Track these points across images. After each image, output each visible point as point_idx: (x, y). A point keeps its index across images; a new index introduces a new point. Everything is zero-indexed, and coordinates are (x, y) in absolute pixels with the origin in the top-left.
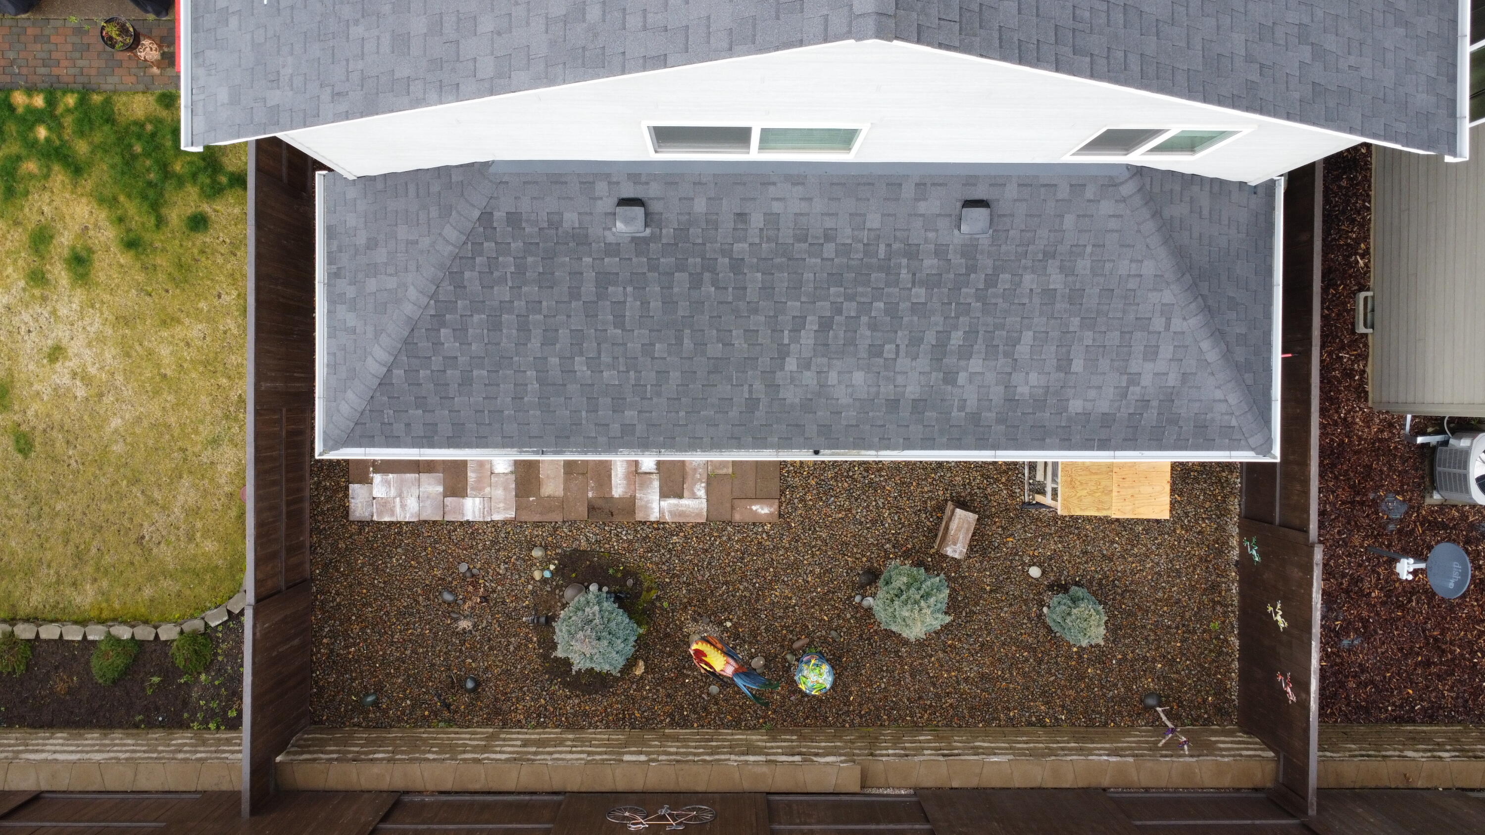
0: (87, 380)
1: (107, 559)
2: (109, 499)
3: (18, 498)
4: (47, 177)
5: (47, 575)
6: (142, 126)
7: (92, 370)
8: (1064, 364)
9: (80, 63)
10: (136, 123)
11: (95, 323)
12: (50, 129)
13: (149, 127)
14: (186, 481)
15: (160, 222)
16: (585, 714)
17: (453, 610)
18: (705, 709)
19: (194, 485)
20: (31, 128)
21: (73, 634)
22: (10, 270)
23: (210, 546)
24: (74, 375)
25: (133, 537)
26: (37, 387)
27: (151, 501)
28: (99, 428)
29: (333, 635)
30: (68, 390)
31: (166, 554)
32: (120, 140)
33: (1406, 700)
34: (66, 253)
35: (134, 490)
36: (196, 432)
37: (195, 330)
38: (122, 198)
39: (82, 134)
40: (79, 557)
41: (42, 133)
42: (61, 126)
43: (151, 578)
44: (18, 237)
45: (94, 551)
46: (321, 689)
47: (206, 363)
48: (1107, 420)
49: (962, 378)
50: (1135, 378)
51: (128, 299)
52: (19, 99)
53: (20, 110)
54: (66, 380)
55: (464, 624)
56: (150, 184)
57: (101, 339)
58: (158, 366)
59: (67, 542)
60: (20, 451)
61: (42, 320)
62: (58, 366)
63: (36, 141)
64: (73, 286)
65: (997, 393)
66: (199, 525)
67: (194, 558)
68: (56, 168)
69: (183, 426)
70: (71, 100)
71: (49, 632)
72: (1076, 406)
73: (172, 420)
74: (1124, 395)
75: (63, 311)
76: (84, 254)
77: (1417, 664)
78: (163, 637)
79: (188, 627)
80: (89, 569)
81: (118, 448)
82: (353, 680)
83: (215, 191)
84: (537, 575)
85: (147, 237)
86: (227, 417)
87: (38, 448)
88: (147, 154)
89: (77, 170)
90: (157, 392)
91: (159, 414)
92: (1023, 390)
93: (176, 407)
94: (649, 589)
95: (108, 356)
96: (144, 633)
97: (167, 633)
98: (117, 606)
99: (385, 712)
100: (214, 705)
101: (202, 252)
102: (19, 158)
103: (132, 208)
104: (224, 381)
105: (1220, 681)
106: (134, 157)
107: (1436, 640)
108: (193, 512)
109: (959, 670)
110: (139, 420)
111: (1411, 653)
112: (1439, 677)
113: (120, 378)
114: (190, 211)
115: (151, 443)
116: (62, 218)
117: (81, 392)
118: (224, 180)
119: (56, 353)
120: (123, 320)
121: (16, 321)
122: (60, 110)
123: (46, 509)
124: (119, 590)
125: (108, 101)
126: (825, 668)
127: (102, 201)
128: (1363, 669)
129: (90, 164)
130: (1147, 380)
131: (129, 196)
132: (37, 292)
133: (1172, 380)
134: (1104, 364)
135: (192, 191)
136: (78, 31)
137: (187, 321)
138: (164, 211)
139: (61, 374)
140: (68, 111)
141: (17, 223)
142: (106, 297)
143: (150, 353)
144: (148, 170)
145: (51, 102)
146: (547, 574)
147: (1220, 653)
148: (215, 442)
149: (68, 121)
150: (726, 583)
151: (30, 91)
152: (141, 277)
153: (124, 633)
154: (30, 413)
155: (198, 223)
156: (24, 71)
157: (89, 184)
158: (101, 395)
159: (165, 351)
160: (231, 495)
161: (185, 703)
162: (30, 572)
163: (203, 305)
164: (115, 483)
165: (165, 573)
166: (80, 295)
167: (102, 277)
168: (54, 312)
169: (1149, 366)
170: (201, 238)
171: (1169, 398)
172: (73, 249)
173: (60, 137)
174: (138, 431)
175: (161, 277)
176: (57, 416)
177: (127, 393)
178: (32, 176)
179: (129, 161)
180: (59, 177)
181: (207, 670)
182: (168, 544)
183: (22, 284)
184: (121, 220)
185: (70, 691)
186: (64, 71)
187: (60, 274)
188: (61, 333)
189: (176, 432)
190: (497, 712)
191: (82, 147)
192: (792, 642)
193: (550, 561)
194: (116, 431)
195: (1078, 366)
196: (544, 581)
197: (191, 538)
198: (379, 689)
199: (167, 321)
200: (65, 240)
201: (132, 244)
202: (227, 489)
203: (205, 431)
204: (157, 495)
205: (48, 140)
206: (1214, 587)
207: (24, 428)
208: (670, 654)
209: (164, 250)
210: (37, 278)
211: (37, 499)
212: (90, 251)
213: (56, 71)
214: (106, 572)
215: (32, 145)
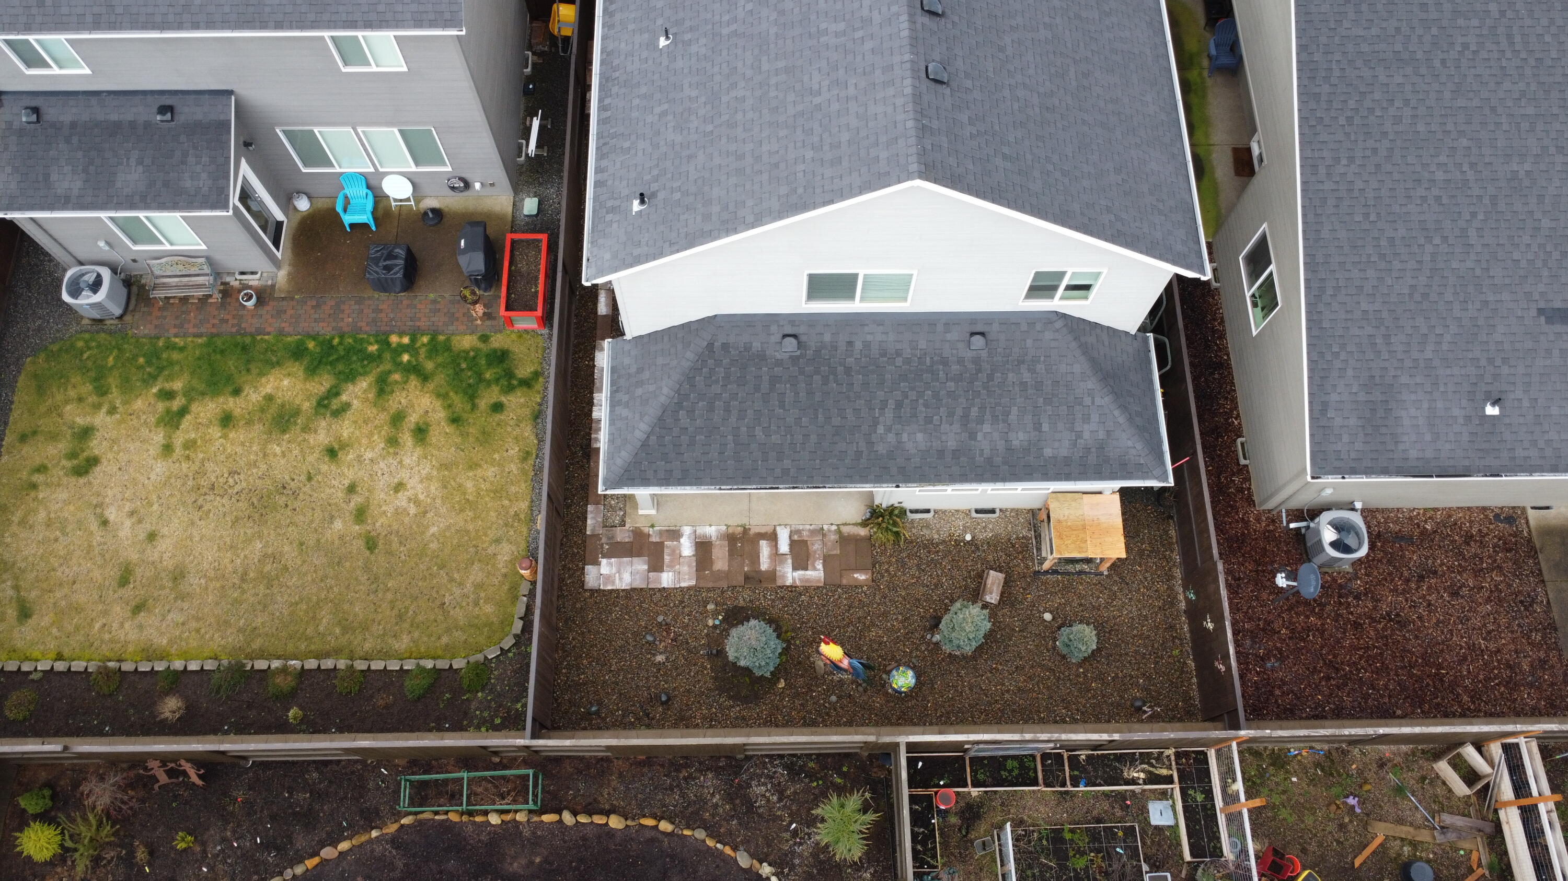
0: (417, 502)
1: (420, 618)
2: (424, 579)
3: (364, 579)
4: (406, 382)
5: (377, 629)
6: (467, 352)
7: (421, 497)
8: (1038, 427)
9: (433, 319)
10: (464, 351)
11: (426, 468)
12: (411, 356)
13: (472, 354)
14: (476, 566)
15: (474, 407)
16: (744, 718)
17: (652, 648)
18: (828, 714)
19: (481, 569)
20: (400, 354)
21: (394, 666)
22: (376, 437)
23: (489, 609)
24: (410, 500)
25: (438, 603)
26: (384, 508)
27: (452, 580)
28: (423, 533)
29: (569, 667)
30: (405, 509)
31: (458, 615)
32: (453, 361)
33: (1318, 705)
34: (412, 426)
35: (442, 572)
36: (486, 535)
37: (490, 472)
38: (451, 394)
39: (429, 357)
40: (400, 617)
41: (406, 358)
42: (418, 353)
43: (448, 630)
44: (384, 417)
45: (411, 612)
46: (559, 705)
47: (495, 492)
48: (1067, 461)
49: (980, 436)
50: (1079, 435)
51: (448, 454)
52: (394, 339)
53: (394, 345)
54: (404, 504)
55: (660, 658)
56: (470, 385)
57: (429, 478)
58: (464, 493)
59: (392, 609)
60: (369, 549)
61: (393, 468)
62: (400, 494)
63: (401, 363)
64: (415, 446)
65: (1001, 445)
66: (483, 595)
67: (478, 617)
68: (412, 377)
69: (477, 531)
70: (425, 339)
71: (377, 665)
72: (1048, 452)
73: (471, 527)
74: (1075, 445)
75: (407, 461)
76: (424, 427)
77: (1321, 679)
78: (455, 667)
79: (472, 659)
80: (406, 625)
81: (434, 546)
82: (582, 698)
83: (510, 389)
84: (710, 623)
85: (465, 416)
86: (506, 525)
87: (381, 546)
88: (470, 369)
89: (425, 378)
90: (462, 510)
91: (462, 524)
92: (1016, 443)
93: (474, 519)
94: (786, 632)
95: (433, 488)
96: (442, 664)
97: (458, 664)
98: (422, 650)
99: (604, 719)
100: (486, 714)
101: (498, 425)
102: (390, 372)
103: (457, 400)
104: (506, 502)
105: (1187, 692)
106: (462, 370)
107: (1330, 661)
108: (479, 586)
109: (1003, 685)
110: (449, 527)
111: (1315, 671)
112: (1338, 688)
113: (439, 501)
114: (493, 401)
115: (455, 542)
116: (413, 406)
117: (413, 510)
118: (515, 382)
119: (399, 487)
120: (444, 466)
121: (376, 467)
122: (418, 345)
123: (382, 586)
124: (425, 639)
125: (448, 340)
126: (910, 673)
127: (439, 396)
128: (1284, 683)
129: (433, 374)
130: (1086, 435)
131: (456, 393)
132: (391, 450)
133: (1101, 435)
134: (1060, 426)
135: (495, 389)
136: (434, 302)
137: (485, 466)
138: (477, 401)
139: (401, 500)
140: (424, 345)
141: (384, 409)
142: (435, 452)
143: (460, 486)
144: (469, 377)
145: (413, 340)
146: (717, 622)
147: (1182, 672)
148: (498, 541)
149: (423, 351)
150: (838, 627)
151: (401, 334)
152: (458, 440)
153: (429, 664)
154: (378, 524)
155: (498, 407)
156: (399, 324)
157: (431, 386)
158: (425, 512)
159: (469, 485)
160: (505, 576)
161: (466, 713)
162: (365, 628)
163: (496, 456)
164: (429, 568)
165: (457, 628)
166: (419, 451)
167: (434, 440)
168: (401, 462)
169: (1086, 426)
170: (498, 417)
171: (1101, 447)
172: (417, 424)
173: (417, 360)
174: (448, 534)
175: (471, 439)
176: (395, 527)
177: (443, 510)
178: (396, 382)
179: (458, 372)
180: (414, 382)
181: (483, 690)
182: (461, 607)
183: (382, 445)
184: (450, 406)
185: (387, 707)
186: (423, 323)
187: (407, 439)
188: (404, 475)
189: (473, 534)
190: (682, 719)
191: (429, 366)
193: (719, 614)
194: (433, 535)
195: (1045, 427)
196: (715, 627)
197: (476, 604)
198: (600, 703)
199: (473, 466)
200: (413, 419)
201: (455, 420)
202: (504, 570)
203: (492, 534)
204: (456, 576)
205: (409, 361)
206: (1172, 627)
207: (373, 534)
208: (802, 676)
209: (474, 424)
210: (393, 441)
211: (376, 578)
212: (428, 425)
213: (418, 324)
214: (418, 627)
215: (398, 365)
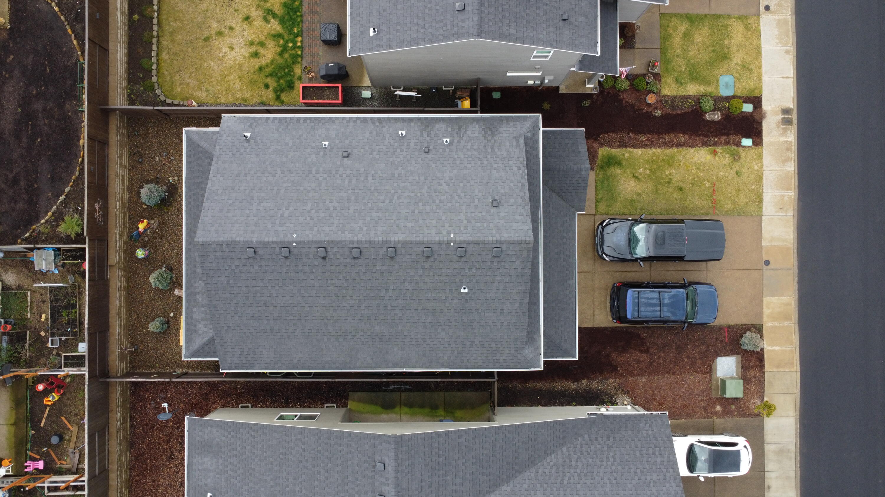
0: (224, 56)
1: (175, 62)
2: (192, 62)
3: (192, 38)
4: (279, 46)
5: (171, 46)
6: (292, 72)
7: (227, 58)
8: (203, 306)
9: (309, 55)
10: (293, 70)
11: (239, 58)
12: (291, 47)
13: (292, 73)
14: (197, 83)
15: (267, 76)
16: (132, 192)
17: (161, 155)
19: (196, 85)
20: (292, 42)
21: (154, 54)
22: (254, 36)
23: (179, 89)
24: (225, 53)
25: (181, 69)
26: (222, 43)
27: (191, 73)
28: (211, 60)
29: (154, 123)
30: (222, 51)
31: (177, 78)
32: (288, 66)
33: (137, 419)
34: (258, 51)
35: (194, 69)
36: (210, 86)
37: (238, 85)
38: (273, 66)
39: (290, 55)
40: (175, 54)
41: (291, 45)
42: (292, 50)
43: (170, 74)
44: (262, 38)
45: (177, 58)
46: (139, 120)
47: (229, 88)
48: (191, 317)
50: (200, 323)
51: (246, 67)
52: (300, 39)
53: (296, 39)
54: (224, 51)
55: (157, 159)
56: (277, 74)
57: (235, 60)
58: (228, 76)
59: (180, 51)
60: (205, 38)
61: (240, 45)
62: (228, 49)
63: (288, 43)
64: (249, 53)
65: (197, 290)
66: (185, 86)
67: (175, 85)
68: (281, 49)
69: (211, 82)
70: (299, 53)
71: (154, 47)
72: (195, 310)
73: (213, 79)
74: (197, 321)
75: (242, 50)
76: (258, 56)
77: (147, 422)
79: (156, 85)
80: (172, 57)
81: (206, 65)
82: (142, 128)
83: (275, 91)
84: (170, 178)
85: (263, 73)
86: (215, 94)
87: (205, 43)
88: (285, 73)
89: (281, 54)
90: (221, 75)
91: (215, 76)
92: (198, 297)
93: (217, 80)
94: (167, 209)
95: (231, 62)
96: (154, 73)
97: (154, 79)
98: (162, 64)
99: (133, 137)
100: (135, 91)
101: (259, 88)
102: (284, 39)
103: (270, 69)
104: (224, 93)
105: (142, 367)
106: (284, 70)
107: (154, 427)
108: (188, 84)
109: (144, 294)
110: (214, 70)
111: (150, 420)
112: (143, 429)
113: (224, 65)
114: (270, 84)
115: (207, 73)
116: (267, 50)
117: (221, 55)
118: (279, 93)
119: (231, 48)
120: (240, 66)
121: (240, 38)
122: (297, 50)
123: (189, 45)
124: (166, 65)
125: (299, 62)
126: (143, 256)
127: (272, 61)
129: (282, 58)
130: (200, 326)
131: (274, 68)
132: (248, 43)
133: (200, 332)
134: (203, 315)
135: (275, 85)
136: (318, 55)
137: (240, 83)
138: (270, 77)
139: (226, 49)
140: (296, 52)
141: (266, 38)
142: (247, 62)
143: (232, 73)
144: (281, 73)
145: (298, 47)
146: (171, 181)
147: (149, 367)
148: (207, 91)
149: (294, 52)
150: (169, 230)
151: (302, 42)
152: (252, 71)
153: (154, 67)
154: (215, 41)
155: (267, 86)
156: (307, 40)
157: (277, 57)
158: (220, 60)
159: (232, 77)
161: (135, 83)
162: (172, 41)
163: (245, 88)
164: (196, 64)
165: (172, 77)
166: (247, 55)
167: (252, 61)
168: (242, 48)
169: (203, 326)
170: (263, 87)
171: (196, 331)
172: (259, 53)
173: (289, 50)
174: (210, 70)
175: (252, 77)
176: (215, 48)
177: (221, 67)
178: (279, 42)
179: (283, 68)
180: (279, 50)
181: (144, 89)
182: (180, 78)
183: (250, 39)
184: (267, 66)
185: (138, 53)
186: (307, 51)
187: (253, 49)
188: (237, 49)
189: (210, 80)
190: (133, 168)
191: (286, 56)
192: (152, 248)
193: (174, 182)
194: (210, 64)
195: (203, 309)
196: (169, 180)
197: (181, 84)
198: (140, 135)
199: (240, 78)
200: (262, 51)
201: (261, 69)
202: (194, 94)
203: (210, 88)
204: (193, 75)
205: (289, 46)
206: (168, 365)
207: (211, 40)
209: (259, 77)
210: (252, 43)
211: (191, 43)
212: (259, 58)
213: (307, 48)
214: (171, 61)
